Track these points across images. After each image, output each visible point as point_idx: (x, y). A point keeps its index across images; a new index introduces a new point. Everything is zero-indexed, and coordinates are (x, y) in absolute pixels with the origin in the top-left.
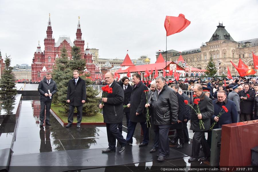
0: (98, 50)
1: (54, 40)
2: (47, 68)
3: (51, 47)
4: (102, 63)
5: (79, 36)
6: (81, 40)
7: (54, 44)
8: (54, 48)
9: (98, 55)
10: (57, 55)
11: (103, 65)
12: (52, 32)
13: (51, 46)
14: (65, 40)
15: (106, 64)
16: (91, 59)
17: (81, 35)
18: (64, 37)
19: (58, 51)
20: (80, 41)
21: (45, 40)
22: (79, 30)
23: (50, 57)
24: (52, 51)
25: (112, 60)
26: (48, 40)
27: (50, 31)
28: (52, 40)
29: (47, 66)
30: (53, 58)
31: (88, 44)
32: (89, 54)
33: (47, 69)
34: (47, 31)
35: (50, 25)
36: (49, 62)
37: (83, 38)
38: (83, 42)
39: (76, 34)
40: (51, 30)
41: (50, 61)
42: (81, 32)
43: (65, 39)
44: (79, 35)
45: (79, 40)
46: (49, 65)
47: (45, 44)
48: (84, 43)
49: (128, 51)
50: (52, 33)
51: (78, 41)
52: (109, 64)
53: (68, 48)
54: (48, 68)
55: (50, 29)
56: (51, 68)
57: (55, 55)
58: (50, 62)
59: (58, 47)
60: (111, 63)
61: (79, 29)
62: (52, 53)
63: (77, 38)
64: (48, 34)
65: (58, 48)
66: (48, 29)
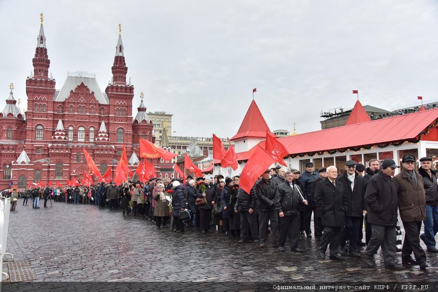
0: (171, 116)
1: (52, 83)
2: (31, 156)
3: (43, 102)
4: (179, 147)
5: (120, 75)
6: (123, 86)
7: (53, 93)
8: (51, 105)
9: (170, 127)
10: (60, 122)
11: (183, 151)
12: (48, 62)
13: (44, 97)
14: (82, 84)
15: (188, 150)
16: (151, 133)
17: (125, 73)
18: (80, 77)
19: (63, 111)
20: (122, 88)
21: (29, 82)
22: (121, 60)
23: (40, 127)
24: (47, 110)
25: (204, 140)
26: (36, 81)
27: (43, 61)
28: (46, 82)
29: (32, 150)
30: (50, 128)
31: (142, 95)
32: (144, 121)
33: (31, 159)
34: (34, 60)
35: (42, 43)
36: (38, 139)
37: (131, 78)
38: (131, 89)
39: (113, 68)
40: (47, 56)
41: (40, 136)
42: (125, 64)
43: (83, 80)
44: (120, 72)
45: (120, 84)
46: (38, 148)
47: (28, 92)
48: (133, 93)
49: (255, 90)
50: (48, 66)
51: (117, 88)
52: (198, 149)
53: (90, 104)
54: (33, 157)
55: (41, 55)
56: (43, 155)
57: (55, 123)
58: (41, 139)
59: (63, 100)
60: (201, 148)
61: (121, 57)
62: (47, 115)
63: (115, 79)
64: (38, 68)
65: (64, 103)
66: (36, 55)
